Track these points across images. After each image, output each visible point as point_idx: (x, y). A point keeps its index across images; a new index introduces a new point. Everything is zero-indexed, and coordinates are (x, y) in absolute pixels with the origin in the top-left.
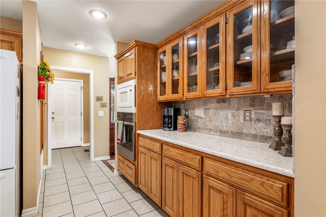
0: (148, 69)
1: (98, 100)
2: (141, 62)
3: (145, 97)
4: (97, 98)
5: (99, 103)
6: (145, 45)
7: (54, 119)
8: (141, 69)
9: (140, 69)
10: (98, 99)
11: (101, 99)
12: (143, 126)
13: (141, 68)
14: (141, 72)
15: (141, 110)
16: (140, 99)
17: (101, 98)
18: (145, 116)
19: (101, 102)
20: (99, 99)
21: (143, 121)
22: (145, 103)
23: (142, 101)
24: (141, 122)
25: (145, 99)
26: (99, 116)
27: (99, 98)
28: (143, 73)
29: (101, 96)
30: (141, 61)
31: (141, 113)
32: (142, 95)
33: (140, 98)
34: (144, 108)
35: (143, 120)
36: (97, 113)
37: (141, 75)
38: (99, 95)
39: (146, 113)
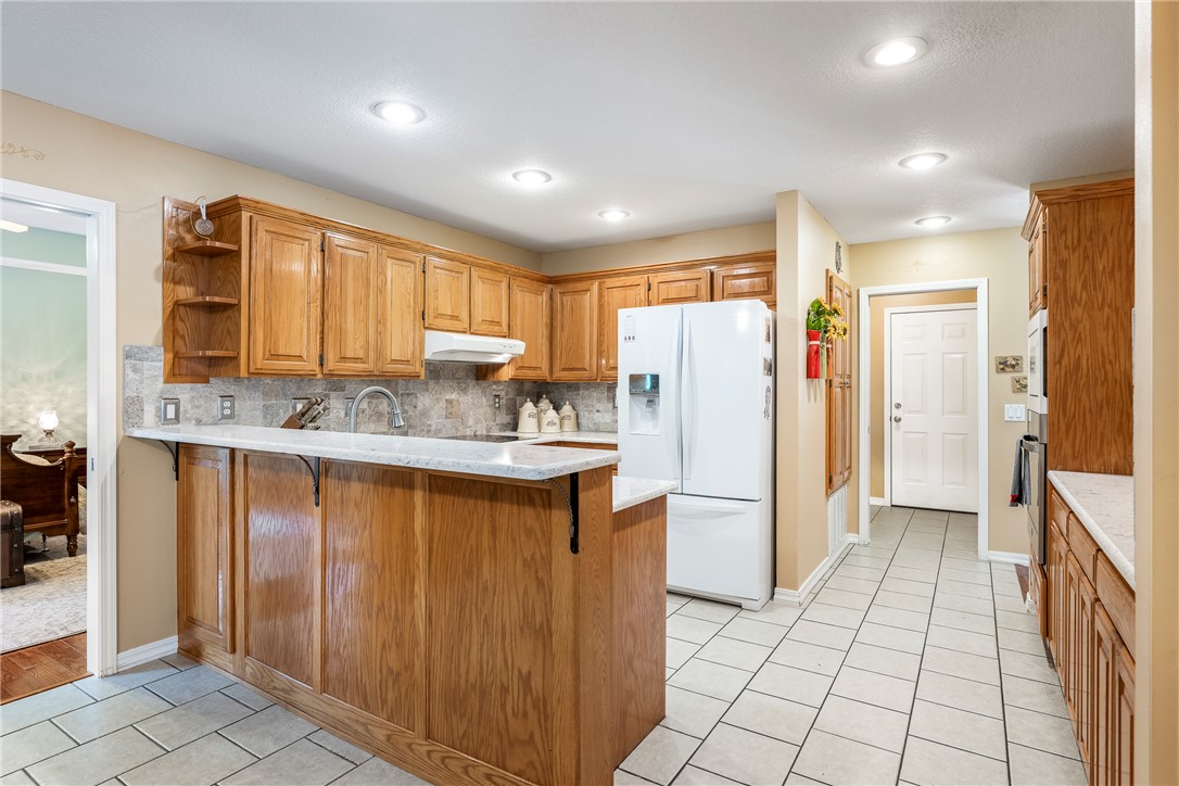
0: (1101, 268)
1: (1003, 369)
2: (1065, 254)
3: (1085, 366)
4: (1001, 363)
5: (1007, 377)
6: (1081, 193)
7: (901, 423)
8: (1065, 276)
9: (1061, 274)
10: (1002, 366)
11: (1013, 366)
12: (1075, 458)
13: (1065, 270)
14: (1065, 286)
15: (1064, 405)
16: (1063, 371)
17: (1014, 363)
18: (1085, 428)
19: (1016, 375)
20: (1004, 365)
21: (1074, 443)
22: (1083, 382)
23: (1071, 377)
24: (1065, 443)
25: (1085, 371)
26: (1007, 419)
27: (1006, 362)
28: (1075, 285)
29: (1016, 354)
30: (1066, 247)
31: (1065, 415)
32: (1072, 356)
33: (1063, 368)
34: (1080, 400)
35: (1075, 437)
36: (1001, 412)
37: (1065, 293)
38: (1008, 352)
39: (1088, 416)
